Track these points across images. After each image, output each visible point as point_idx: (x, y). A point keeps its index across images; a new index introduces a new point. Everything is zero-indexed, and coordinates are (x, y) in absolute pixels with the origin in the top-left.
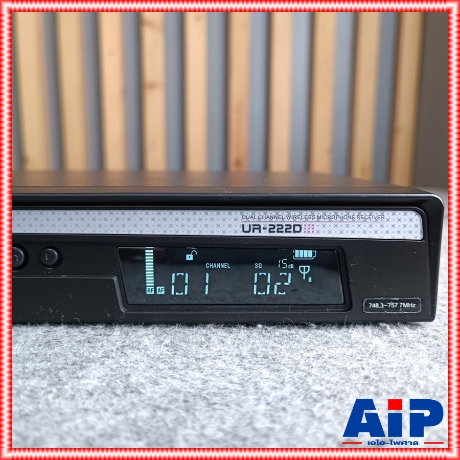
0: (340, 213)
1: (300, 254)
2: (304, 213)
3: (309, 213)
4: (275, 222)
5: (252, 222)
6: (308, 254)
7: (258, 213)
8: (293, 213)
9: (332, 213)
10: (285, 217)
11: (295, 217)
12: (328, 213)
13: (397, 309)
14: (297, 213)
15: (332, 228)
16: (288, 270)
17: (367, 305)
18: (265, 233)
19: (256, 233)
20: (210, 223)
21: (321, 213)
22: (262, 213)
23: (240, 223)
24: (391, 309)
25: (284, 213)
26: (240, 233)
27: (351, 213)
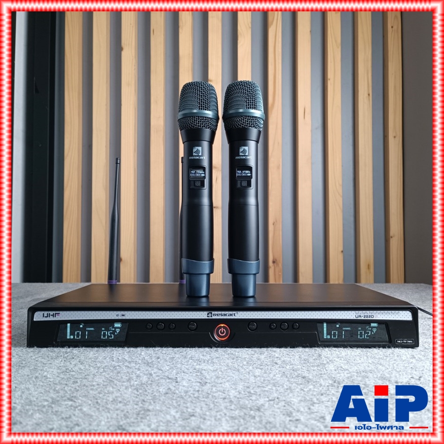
0: (385, 312)
1: (372, 325)
2: (374, 312)
3: (376, 312)
4: (366, 314)
5: (359, 314)
6: (376, 325)
7: (360, 312)
8: (371, 312)
9: (383, 312)
10: (368, 313)
11: (372, 313)
12: (382, 312)
13: (406, 343)
14: (372, 312)
15: (387, 316)
16: (369, 330)
17: (397, 341)
18: (363, 318)
19: (360, 318)
20: (349, 315)
21: (379, 312)
22: (361, 312)
23: (355, 315)
24: (404, 343)
25: (368, 312)
26: (355, 318)
27: (389, 312)
